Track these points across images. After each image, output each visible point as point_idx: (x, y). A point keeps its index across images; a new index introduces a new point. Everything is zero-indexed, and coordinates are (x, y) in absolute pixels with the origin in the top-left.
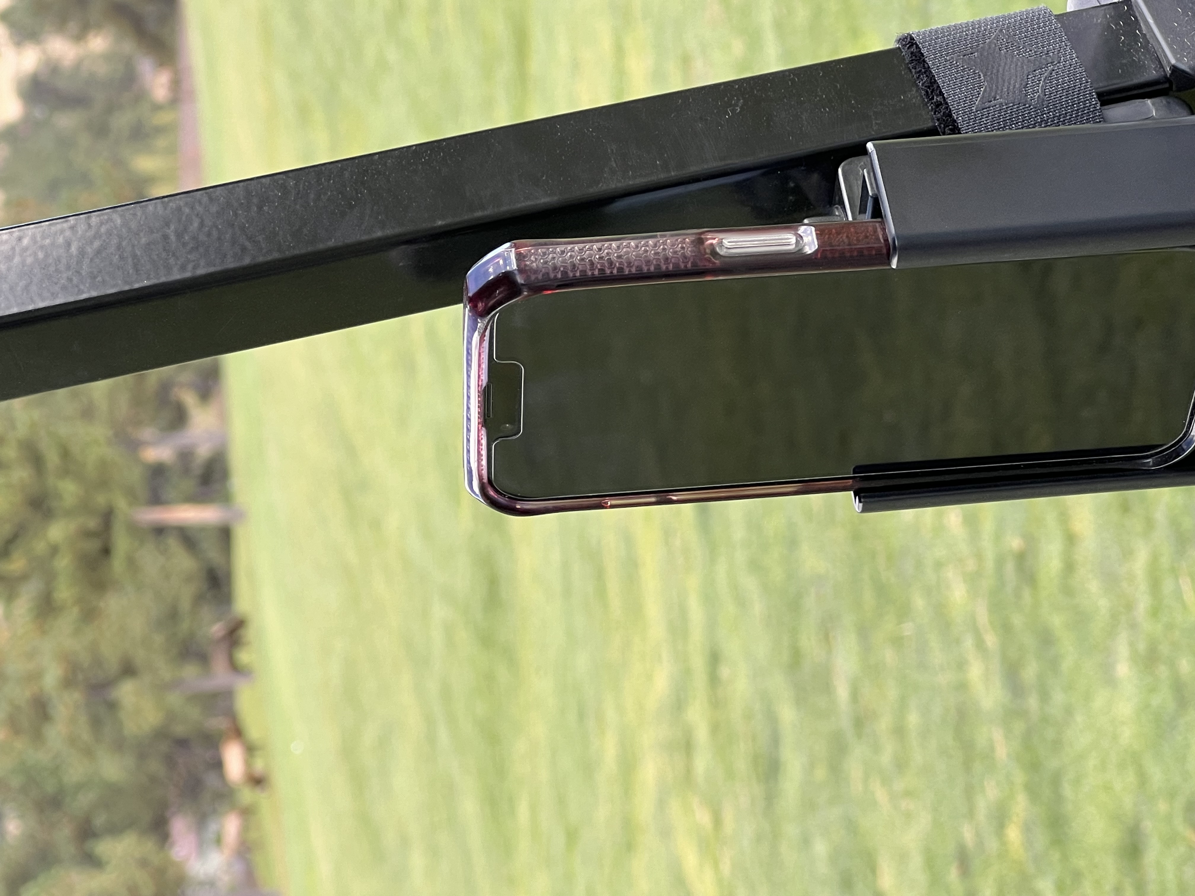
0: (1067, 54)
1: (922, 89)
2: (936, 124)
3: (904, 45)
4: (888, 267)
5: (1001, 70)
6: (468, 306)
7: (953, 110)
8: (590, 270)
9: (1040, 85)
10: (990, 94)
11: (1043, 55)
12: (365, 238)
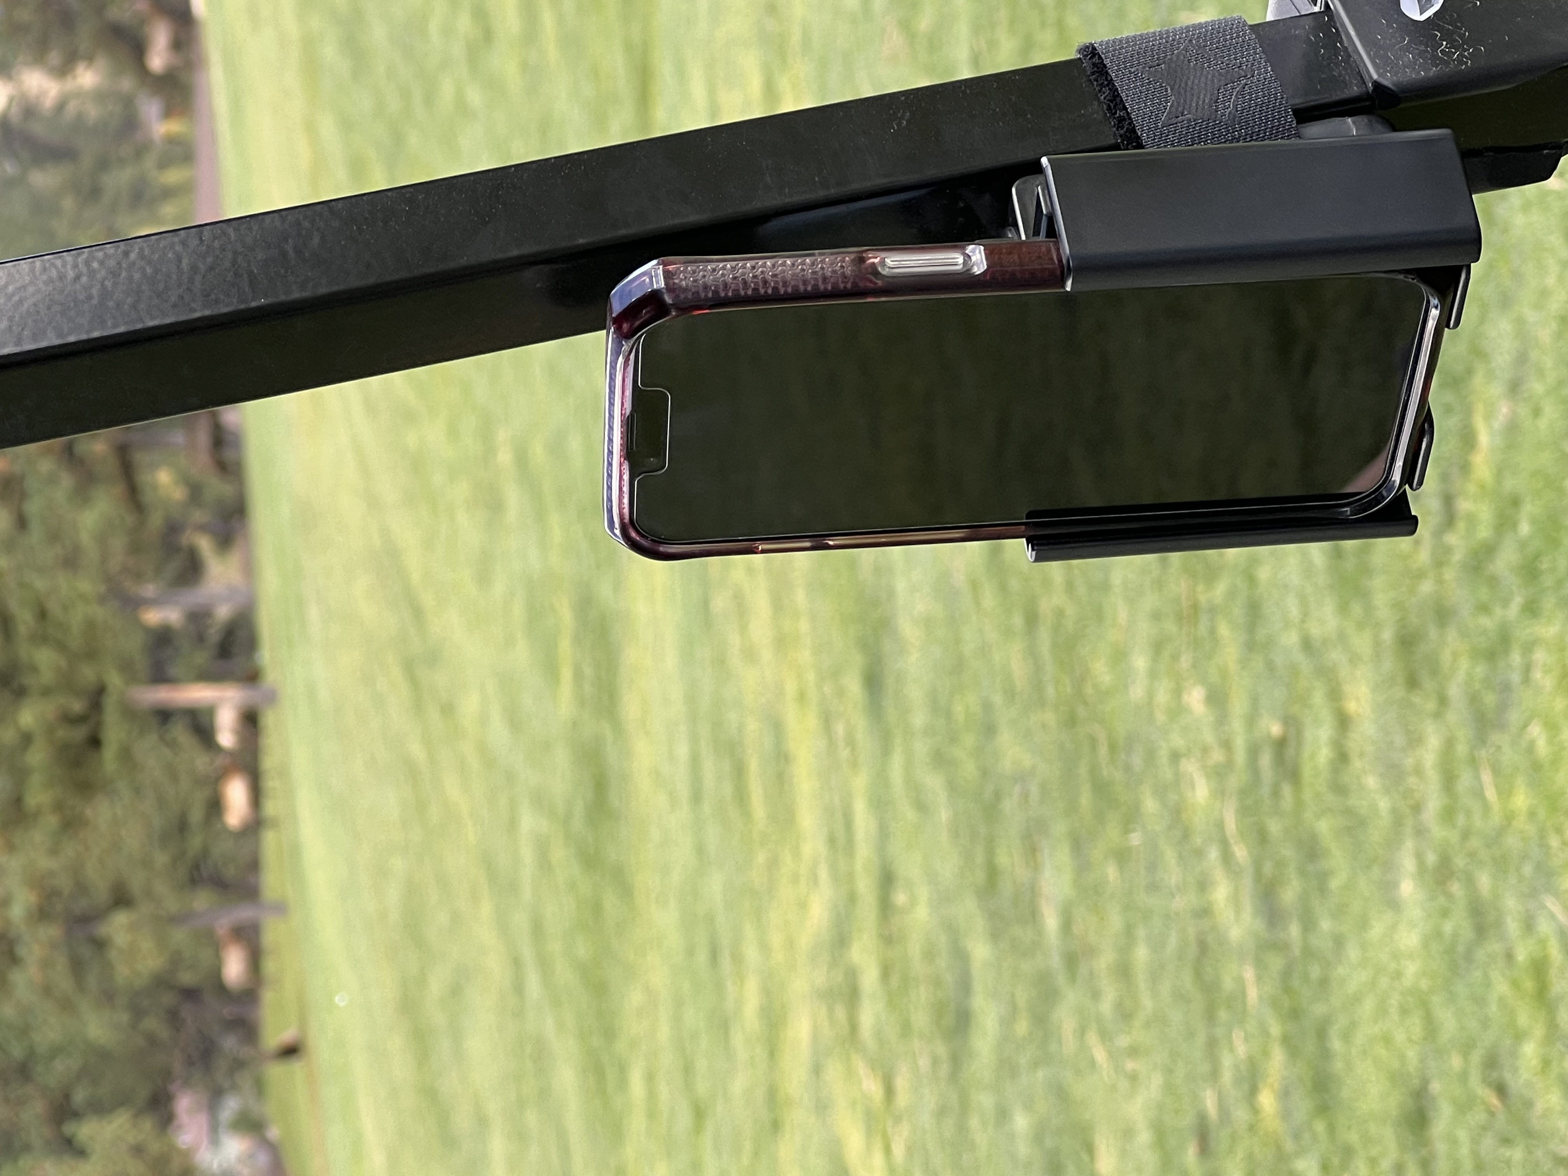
0: (1262, 67)
1: (1104, 103)
2: (1119, 141)
3: (1085, 56)
4: (1062, 290)
5: (1189, 83)
6: (612, 328)
7: (1137, 126)
8: (743, 289)
9: (1232, 100)
10: (1177, 109)
11: (1235, 68)
12: (500, 256)
